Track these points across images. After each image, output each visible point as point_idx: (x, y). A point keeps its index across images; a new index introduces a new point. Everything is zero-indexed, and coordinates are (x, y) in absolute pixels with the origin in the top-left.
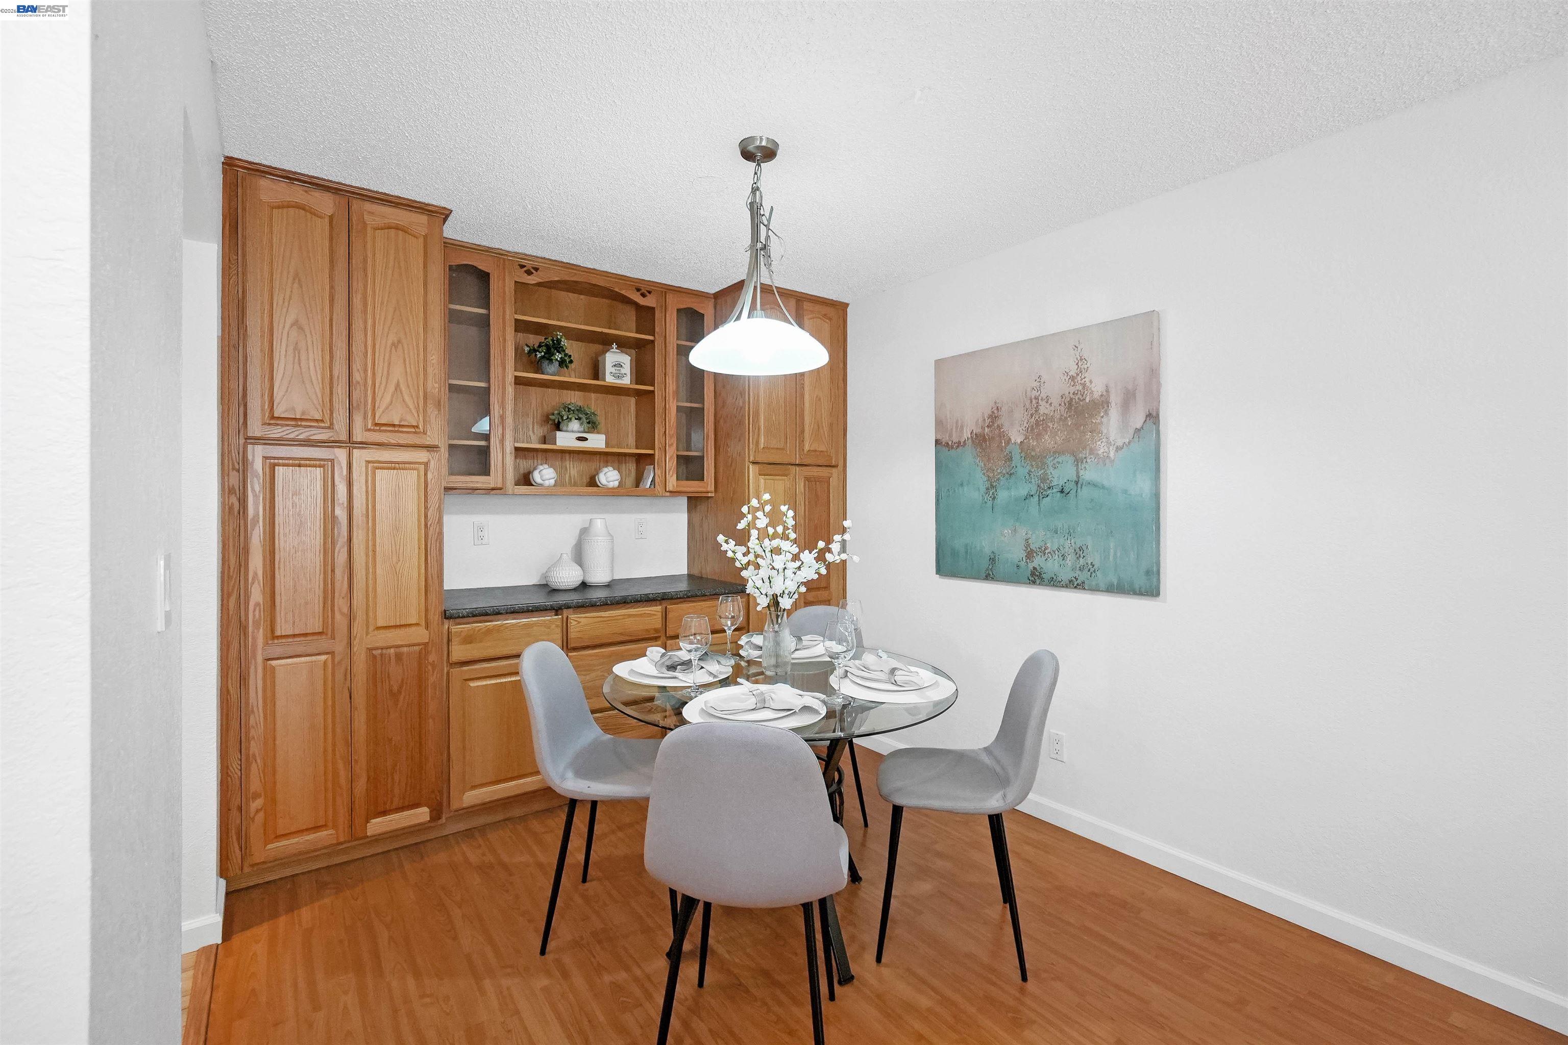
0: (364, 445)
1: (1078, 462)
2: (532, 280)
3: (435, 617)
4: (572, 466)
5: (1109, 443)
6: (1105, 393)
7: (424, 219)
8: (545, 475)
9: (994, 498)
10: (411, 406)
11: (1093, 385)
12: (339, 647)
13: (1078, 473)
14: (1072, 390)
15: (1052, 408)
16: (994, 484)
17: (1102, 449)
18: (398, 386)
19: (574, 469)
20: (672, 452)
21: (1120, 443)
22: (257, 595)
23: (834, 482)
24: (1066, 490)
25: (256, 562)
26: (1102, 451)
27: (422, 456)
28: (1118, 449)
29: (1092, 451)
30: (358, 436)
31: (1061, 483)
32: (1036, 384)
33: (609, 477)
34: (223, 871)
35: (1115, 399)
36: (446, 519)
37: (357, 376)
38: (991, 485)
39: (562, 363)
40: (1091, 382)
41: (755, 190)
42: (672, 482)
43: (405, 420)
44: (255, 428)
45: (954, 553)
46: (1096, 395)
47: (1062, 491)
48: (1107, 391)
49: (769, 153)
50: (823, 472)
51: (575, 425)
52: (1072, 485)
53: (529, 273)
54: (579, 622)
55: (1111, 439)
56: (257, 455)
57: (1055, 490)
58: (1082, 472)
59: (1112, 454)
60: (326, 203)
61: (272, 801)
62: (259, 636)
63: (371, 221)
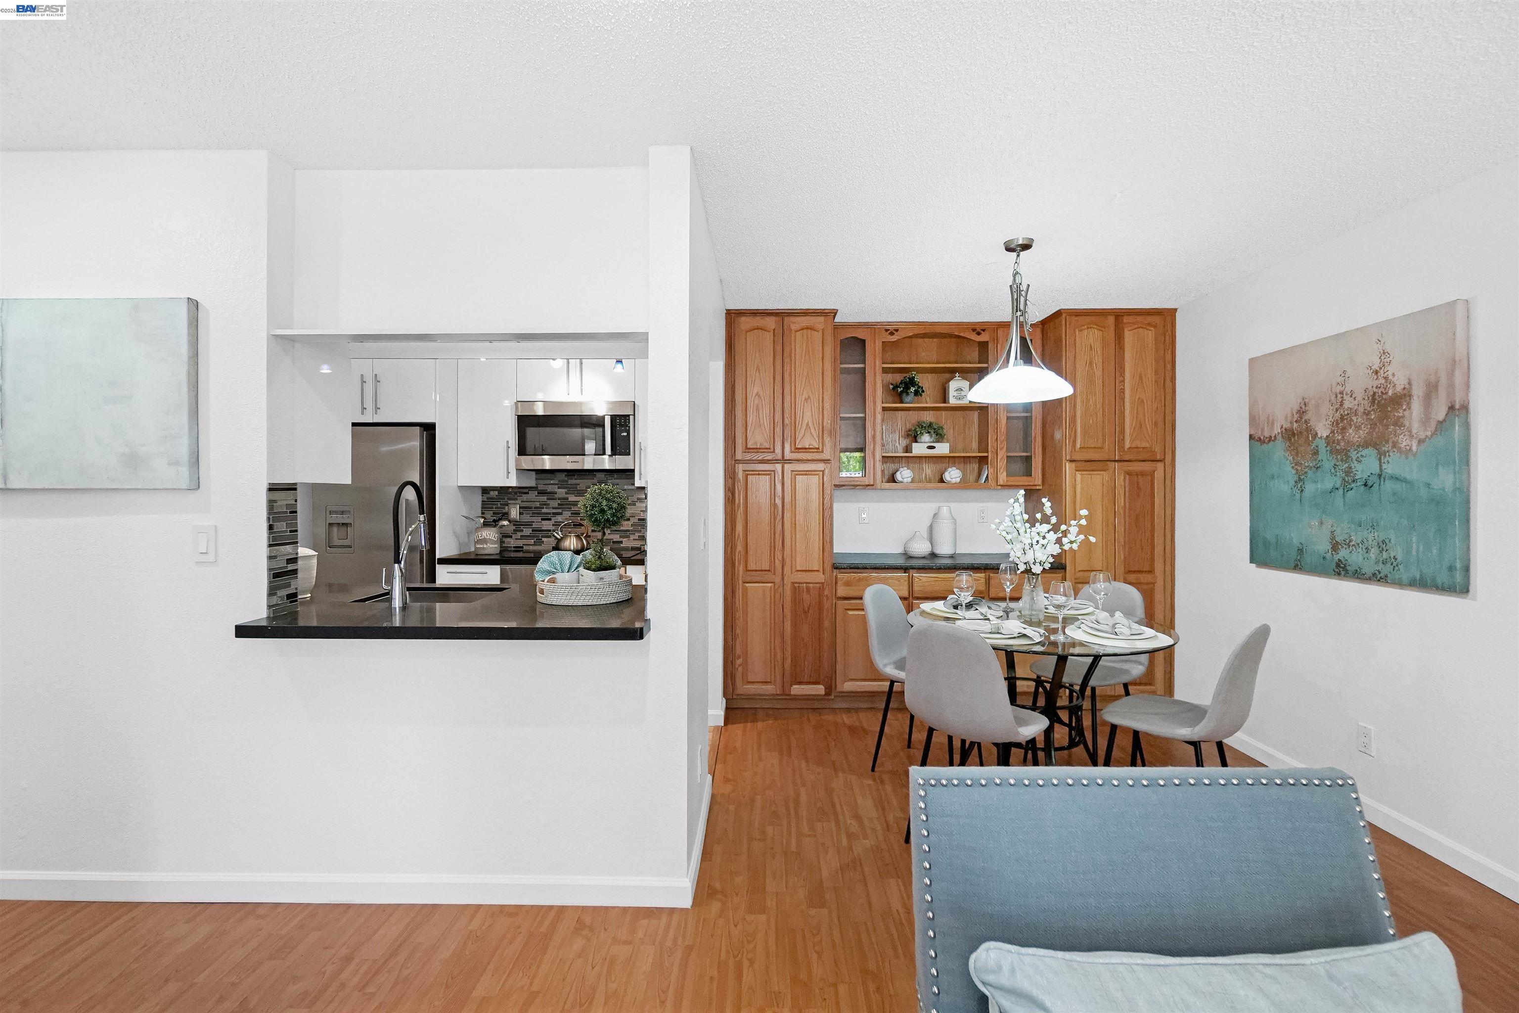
0: (790, 461)
1: (1381, 455)
2: (894, 338)
3: (828, 567)
4: (927, 467)
5: (1411, 436)
6: (1407, 386)
7: (822, 319)
8: (905, 474)
9: (1302, 491)
10: (815, 436)
11: (1396, 378)
12: (778, 580)
13: (1381, 466)
14: (1376, 383)
15: (1356, 402)
16: (1302, 477)
17: (1404, 441)
18: (808, 424)
19: (929, 470)
20: (1002, 454)
21: (1422, 435)
22: (740, 548)
23: (1159, 475)
24: (1370, 484)
25: (739, 528)
26: (1404, 444)
27: (821, 466)
28: (1421, 442)
29: (1395, 445)
30: (788, 455)
31: (1365, 476)
32: (1340, 379)
33: (953, 475)
34: (725, 694)
35: (1418, 392)
36: (835, 505)
37: (787, 421)
38: (1299, 478)
39: (916, 393)
40: (1393, 375)
41: (1016, 274)
42: (1003, 478)
43: (812, 445)
44: (739, 455)
45: (1266, 544)
46: (1399, 389)
47: (1365, 485)
48: (1410, 384)
49: (1026, 247)
50: (1146, 467)
51: (926, 438)
52: (1375, 479)
53: (892, 334)
54: (920, 580)
55: (1414, 431)
56: (740, 468)
57: (1359, 484)
58: (1384, 466)
59: (1414, 448)
60: (771, 322)
61: (746, 661)
62: (741, 569)
63: (793, 327)
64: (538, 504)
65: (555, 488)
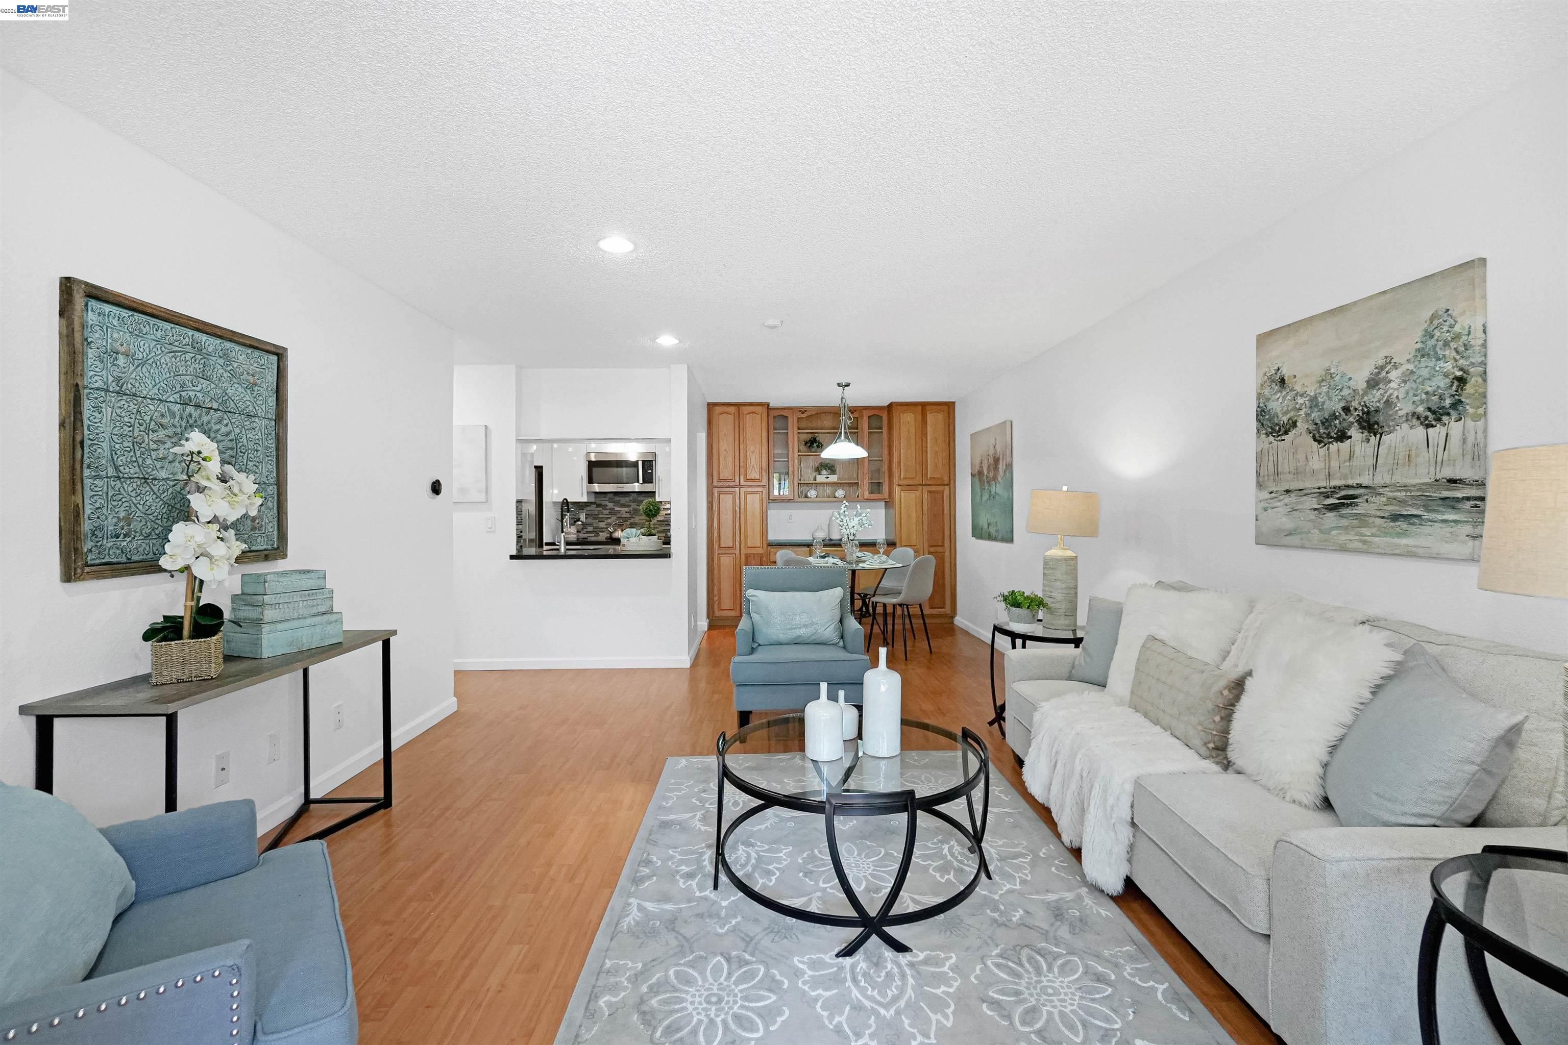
0: (743, 486)
2: (804, 416)
3: (765, 546)
4: (825, 488)
5: (1000, 476)
6: (999, 455)
7: (760, 408)
8: (812, 493)
10: (757, 472)
12: (737, 552)
14: (994, 452)
15: (991, 460)
18: (753, 466)
19: (828, 490)
20: (866, 481)
22: (716, 534)
23: (946, 493)
25: (716, 524)
27: (760, 489)
30: (742, 483)
32: (988, 449)
33: (840, 493)
34: (708, 617)
36: (769, 511)
37: (742, 464)
39: (818, 446)
40: (997, 449)
41: (843, 398)
42: (867, 495)
43: (756, 477)
44: (715, 483)
49: (848, 385)
50: (940, 488)
51: (824, 472)
53: (803, 413)
55: (1001, 474)
56: (716, 491)
60: (732, 409)
61: (720, 598)
62: (716, 546)
63: (745, 412)
64: (596, 513)
65: (607, 503)
